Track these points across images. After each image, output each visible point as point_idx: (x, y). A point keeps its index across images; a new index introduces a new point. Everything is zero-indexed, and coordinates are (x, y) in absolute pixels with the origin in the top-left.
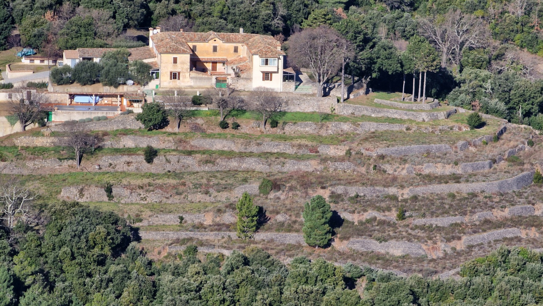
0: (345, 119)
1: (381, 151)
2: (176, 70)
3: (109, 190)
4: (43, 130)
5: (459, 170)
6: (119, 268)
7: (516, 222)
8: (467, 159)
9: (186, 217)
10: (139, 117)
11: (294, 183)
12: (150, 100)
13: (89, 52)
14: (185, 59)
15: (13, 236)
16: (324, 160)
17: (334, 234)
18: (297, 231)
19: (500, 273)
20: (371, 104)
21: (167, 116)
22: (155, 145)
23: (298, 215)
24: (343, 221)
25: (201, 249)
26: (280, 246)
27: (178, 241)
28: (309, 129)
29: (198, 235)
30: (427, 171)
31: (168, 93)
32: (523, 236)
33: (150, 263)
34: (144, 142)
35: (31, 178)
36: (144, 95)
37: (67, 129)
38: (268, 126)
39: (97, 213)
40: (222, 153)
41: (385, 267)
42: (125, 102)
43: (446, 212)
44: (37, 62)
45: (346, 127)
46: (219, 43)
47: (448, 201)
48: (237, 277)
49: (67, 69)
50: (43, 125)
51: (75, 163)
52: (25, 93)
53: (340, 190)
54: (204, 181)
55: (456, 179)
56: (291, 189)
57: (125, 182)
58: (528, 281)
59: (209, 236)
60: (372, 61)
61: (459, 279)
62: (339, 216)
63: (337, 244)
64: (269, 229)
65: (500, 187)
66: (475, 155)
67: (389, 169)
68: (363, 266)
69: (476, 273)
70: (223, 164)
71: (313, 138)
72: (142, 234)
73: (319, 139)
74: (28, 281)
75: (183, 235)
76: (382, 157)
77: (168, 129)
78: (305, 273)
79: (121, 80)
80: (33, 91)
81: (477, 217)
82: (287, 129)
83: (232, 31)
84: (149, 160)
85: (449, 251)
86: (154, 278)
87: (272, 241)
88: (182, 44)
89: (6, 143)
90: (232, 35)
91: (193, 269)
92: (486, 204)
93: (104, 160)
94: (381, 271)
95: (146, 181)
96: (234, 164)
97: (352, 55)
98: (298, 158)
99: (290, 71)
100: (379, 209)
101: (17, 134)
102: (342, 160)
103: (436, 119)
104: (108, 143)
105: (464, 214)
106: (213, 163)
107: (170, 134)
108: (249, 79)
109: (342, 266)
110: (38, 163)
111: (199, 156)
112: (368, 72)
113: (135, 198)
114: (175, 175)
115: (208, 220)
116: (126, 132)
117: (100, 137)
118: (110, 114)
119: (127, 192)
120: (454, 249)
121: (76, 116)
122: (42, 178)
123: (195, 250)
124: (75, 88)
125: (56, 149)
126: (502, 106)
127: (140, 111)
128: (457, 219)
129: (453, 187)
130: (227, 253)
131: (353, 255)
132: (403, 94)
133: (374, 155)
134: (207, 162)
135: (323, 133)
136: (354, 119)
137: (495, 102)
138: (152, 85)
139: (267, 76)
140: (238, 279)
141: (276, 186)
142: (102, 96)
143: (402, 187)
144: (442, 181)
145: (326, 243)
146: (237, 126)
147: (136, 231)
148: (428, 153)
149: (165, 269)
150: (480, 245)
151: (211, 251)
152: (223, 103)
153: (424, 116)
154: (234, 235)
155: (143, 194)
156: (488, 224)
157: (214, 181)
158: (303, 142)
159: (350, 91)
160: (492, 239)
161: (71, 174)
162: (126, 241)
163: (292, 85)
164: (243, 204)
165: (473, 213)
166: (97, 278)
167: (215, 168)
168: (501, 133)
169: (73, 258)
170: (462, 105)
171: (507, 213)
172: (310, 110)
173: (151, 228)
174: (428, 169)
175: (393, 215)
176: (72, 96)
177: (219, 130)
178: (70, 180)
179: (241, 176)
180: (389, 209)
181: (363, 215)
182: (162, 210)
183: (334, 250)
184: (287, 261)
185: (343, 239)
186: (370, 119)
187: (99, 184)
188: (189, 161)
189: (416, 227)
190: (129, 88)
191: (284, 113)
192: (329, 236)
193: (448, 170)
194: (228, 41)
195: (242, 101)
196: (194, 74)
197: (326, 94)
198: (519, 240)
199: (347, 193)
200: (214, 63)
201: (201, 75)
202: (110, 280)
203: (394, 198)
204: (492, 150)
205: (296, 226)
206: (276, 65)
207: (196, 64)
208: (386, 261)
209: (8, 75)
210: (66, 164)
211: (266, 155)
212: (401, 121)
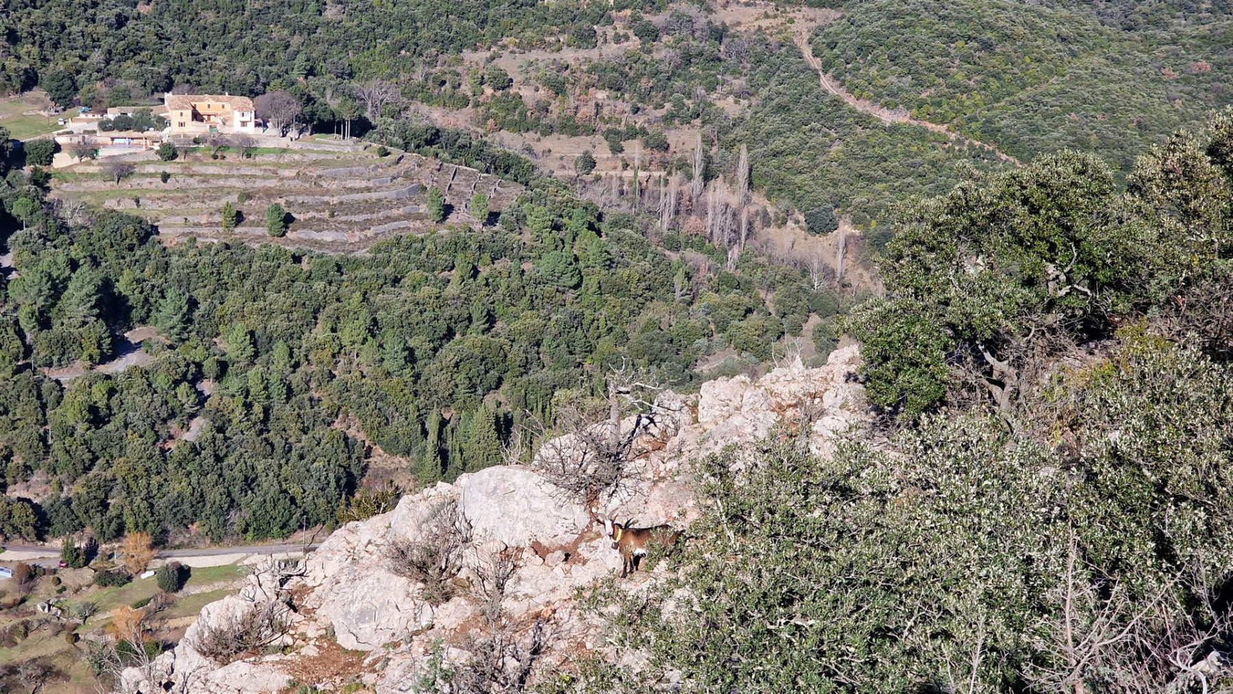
0: (296, 152)
1: (319, 173)
2: (182, 121)
3: (137, 201)
4: (94, 162)
5: (371, 184)
6: (142, 253)
7: (407, 217)
8: (376, 177)
9: (189, 218)
10: (157, 152)
11: (261, 194)
12: (165, 141)
13: (124, 109)
14: (188, 113)
15: (72, 232)
16: (282, 179)
17: (287, 227)
18: (263, 226)
19: (395, 251)
20: (314, 141)
21: (177, 151)
22: (168, 171)
23: (263, 216)
24: (294, 219)
25: (199, 239)
26: (251, 236)
27: (183, 234)
28: (272, 158)
29: (197, 230)
31: (176, 136)
32: (411, 226)
33: (164, 249)
34: (161, 169)
35: (85, 193)
36: (161, 138)
37: (108, 161)
38: (244, 157)
39: (128, 217)
40: (213, 175)
41: (320, 249)
42: (148, 142)
43: (361, 212)
44: (90, 116)
45: (297, 157)
46: (211, 102)
47: (363, 204)
48: (221, 257)
49: (109, 121)
50: (94, 158)
51: (115, 183)
52: (81, 137)
53: (291, 199)
54: (201, 194)
55: (369, 190)
56: (259, 198)
57: (148, 195)
58: (413, 256)
59: (205, 230)
60: (313, 114)
61: (368, 256)
62: (291, 216)
63: (289, 234)
64: (245, 225)
65: (397, 194)
66: (381, 174)
67: (323, 183)
68: (306, 248)
69: (380, 251)
71: (274, 164)
72: (160, 230)
73: (279, 166)
75: (187, 230)
76: (320, 176)
77: (177, 160)
78: (266, 254)
79: (146, 128)
80: (86, 136)
81: (382, 214)
82: (257, 158)
83: (221, 94)
84: (165, 181)
85: (363, 237)
86: (167, 259)
87: (246, 233)
88: (186, 103)
89: (68, 171)
90: (220, 97)
91: (192, 252)
92: (388, 206)
93: (134, 181)
94: (318, 252)
95: (162, 194)
96: (221, 182)
97: (299, 109)
98: (264, 178)
99: (260, 121)
100: (317, 211)
101: (75, 165)
102: (293, 179)
103: (357, 150)
104: (137, 170)
105: (373, 212)
106: (208, 182)
107: (178, 163)
108: (231, 126)
109: (292, 249)
110: (90, 183)
111: (198, 178)
112: (311, 120)
113: (155, 206)
114: (182, 190)
115: (204, 220)
116: (149, 162)
117: (132, 166)
118: (138, 150)
119: (149, 202)
120: (366, 236)
121: (115, 152)
122: (92, 194)
123: (195, 239)
124: (115, 133)
125: (102, 174)
126: (401, 141)
127: (158, 148)
128: (369, 216)
129: (367, 195)
130: (215, 241)
131: (300, 241)
132: (335, 135)
133: (315, 175)
134: (203, 181)
135: (281, 161)
136: (302, 152)
137: (396, 139)
138: (167, 130)
139: (244, 124)
140: (222, 259)
141: (249, 196)
142: (133, 139)
143: (333, 196)
144: (359, 191)
145: (282, 234)
146: (224, 158)
147: (155, 228)
148: (351, 173)
149: (174, 253)
150: (383, 233)
151: (205, 240)
152: (214, 142)
153: (349, 149)
154: (221, 229)
155: (160, 203)
156: (389, 219)
157: (208, 194)
158: (268, 167)
159: (300, 133)
160: (391, 229)
161: (112, 191)
162: (148, 234)
163: (261, 129)
164: (226, 209)
165: (378, 212)
166: (128, 259)
167: (209, 186)
168: (400, 159)
169: (112, 246)
170: (375, 141)
171: (401, 211)
172: (273, 146)
173: (165, 225)
174: (349, 184)
175: (326, 215)
176: (113, 139)
177: (211, 160)
178: (111, 194)
179: (226, 190)
180: (324, 211)
181: (306, 215)
182: (173, 213)
183: (287, 238)
184: (256, 246)
185: (292, 231)
186: (313, 152)
187: (130, 197)
188: (191, 181)
189: (341, 222)
190: (151, 132)
191: (256, 148)
192: (284, 230)
193: (364, 184)
194: (218, 100)
195: (227, 141)
196: (195, 123)
197: (283, 136)
198: (409, 228)
199: (296, 201)
200: (209, 115)
201: (199, 123)
202: (137, 261)
203: (328, 203)
204: (393, 171)
205: (263, 223)
206: (249, 116)
207: (196, 116)
208: (321, 245)
209: (71, 126)
210: (108, 184)
211: (243, 176)
212: (333, 153)
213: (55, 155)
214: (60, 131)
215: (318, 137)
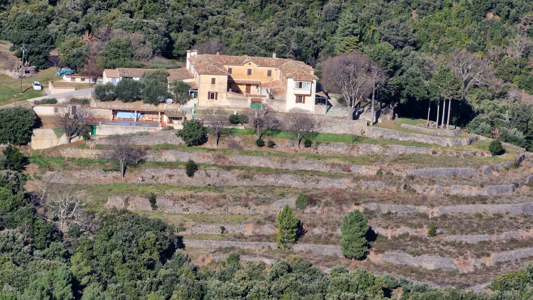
0: (374, 142)
1: (410, 171)
2: (214, 90)
3: (153, 201)
4: (88, 143)
5: (484, 193)
6: (168, 272)
8: (491, 182)
9: (228, 228)
10: (180, 134)
11: (329, 199)
12: (189, 117)
13: (129, 72)
14: (222, 80)
15: (66, 239)
16: (357, 179)
17: (369, 247)
18: (334, 243)
19: (529, 288)
20: (398, 128)
21: (207, 133)
22: (195, 160)
23: (334, 229)
24: (377, 235)
25: (243, 258)
26: (318, 257)
27: (220, 250)
28: (341, 149)
29: (240, 245)
30: (454, 192)
31: (207, 112)
33: (195, 269)
34: (185, 157)
35: (78, 187)
36: (184, 113)
37: (112, 142)
38: (302, 146)
39: (146, 220)
40: (259, 169)
41: (419, 279)
42: (165, 119)
43: (474, 231)
44: (78, 80)
45: (376, 149)
46: (254, 66)
47: (476, 220)
48: (281, 282)
49: (109, 86)
50: (87, 138)
51: (119, 174)
52: (70, 106)
53: (373, 207)
54: (243, 195)
55: (483, 200)
56: (327, 204)
57: (168, 193)
59: (251, 246)
60: (401, 88)
61: (491, 293)
62: (373, 231)
63: (372, 257)
64: (307, 241)
65: (524, 209)
66: (498, 179)
67: (418, 188)
68: (399, 278)
69: (507, 287)
70: (261, 180)
71: (345, 158)
72: (185, 242)
73: (351, 159)
74: (84, 281)
75: (225, 244)
76: (412, 177)
77: (207, 145)
78: (347, 281)
79: (161, 98)
80: (78, 106)
81: (504, 236)
82: (320, 148)
83: (265, 56)
84: (190, 174)
85: (479, 266)
86: (202, 282)
87: (310, 252)
88: (219, 66)
89: (53, 154)
90: (266, 59)
91: (238, 275)
92: (511, 224)
93: (148, 173)
94: (416, 283)
95: (188, 193)
96: (271, 180)
97: (383, 81)
98: (333, 176)
99: (321, 94)
100: (411, 226)
101: (63, 146)
102: (373, 179)
103: (459, 144)
104: (150, 157)
105: (492, 232)
106: (251, 178)
107: (209, 150)
108: (283, 101)
109: (381, 277)
110: (84, 173)
111: (237, 172)
112: (398, 96)
113: (177, 209)
114: (216, 188)
115: (248, 231)
116: (167, 147)
117: (143, 151)
118: (152, 130)
119: (170, 203)
120: (483, 265)
121: (121, 130)
122: (89, 188)
123: (237, 258)
124: (117, 104)
125: (101, 161)
126: (520, 135)
127: (181, 127)
128: (486, 237)
129: (480, 208)
130: (268, 261)
131: (388, 268)
132: (428, 121)
133: (404, 175)
134: (245, 177)
135: (354, 153)
136: (383, 142)
137: (513, 131)
138: (191, 104)
139: (300, 98)
140: (282, 285)
141: (312, 201)
142: (143, 113)
143: (432, 206)
144: (470, 202)
145: (362, 255)
146: (272, 145)
147: (180, 238)
148: (455, 175)
149: (210, 275)
150: (508, 263)
151: (252, 259)
152: (258, 123)
153: (448, 141)
154: (274, 245)
155: (185, 205)
156: (514, 243)
157: (253, 195)
158: (336, 161)
159: (378, 116)
160: (519, 257)
161: (115, 185)
162: (172, 248)
163: (323, 108)
164: (284, 216)
165: (500, 232)
166: (147, 280)
167: (252, 183)
168: (521, 160)
169: (124, 261)
171: (531, 233)
172: (342, 132)
173: (193, 237)
175: (424, 232)
176: (115, 112)
177: (255, 148)
178: (115, 190)
179: (278, 191)
180: (421, 226)
181: (396, 230)
182: (204, 220)
183: (370, 263)
184: (327, 271)
185: (377, 252)
186: (398, 142)
187: (143, 195)
188: (228, 175)
189: (447, 243)
190: (169, 106)
191: (317, 134)
192: (366, 249)
193: (475, 192)
194: (262, 65)
195: (277, 122)
196: (231, 94)
197: (355, 117)
199: (379, 210)
200: (248, 85)
201: (237, 96)
202: (160, 283)
203: (424, 216)
205: (333, 239)
206: (309, 89)
207: (232, 86)
208: (420, 274)
209: (52, 91)
210: (111, 175)
211: (301, 173)
212: (427, 145)
213: (35, 131)
214: (39, 99)
215: (405, 123)
